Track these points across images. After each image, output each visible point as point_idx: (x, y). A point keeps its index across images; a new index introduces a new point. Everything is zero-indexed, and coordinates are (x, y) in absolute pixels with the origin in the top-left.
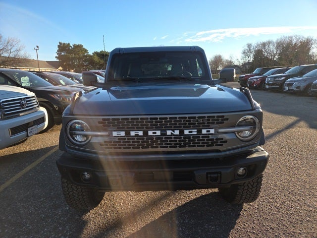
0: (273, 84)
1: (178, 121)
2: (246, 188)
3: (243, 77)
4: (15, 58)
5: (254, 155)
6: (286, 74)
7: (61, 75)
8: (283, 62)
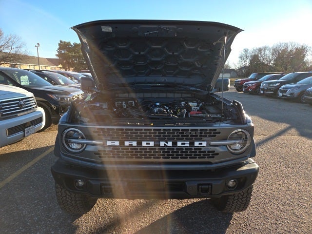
0: (268, 90)
1: (171, 133)
2: (237, 198)
3: (238, 82)
4: (15, 54)
5: (245, 168)
6: (281, 80)
7: (60, 75)
8: (278, 68)
